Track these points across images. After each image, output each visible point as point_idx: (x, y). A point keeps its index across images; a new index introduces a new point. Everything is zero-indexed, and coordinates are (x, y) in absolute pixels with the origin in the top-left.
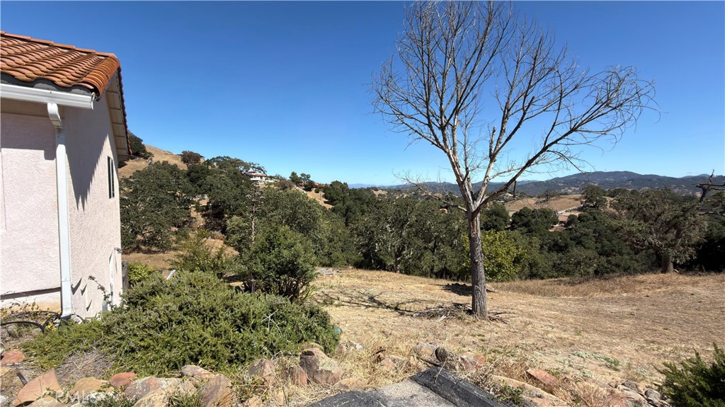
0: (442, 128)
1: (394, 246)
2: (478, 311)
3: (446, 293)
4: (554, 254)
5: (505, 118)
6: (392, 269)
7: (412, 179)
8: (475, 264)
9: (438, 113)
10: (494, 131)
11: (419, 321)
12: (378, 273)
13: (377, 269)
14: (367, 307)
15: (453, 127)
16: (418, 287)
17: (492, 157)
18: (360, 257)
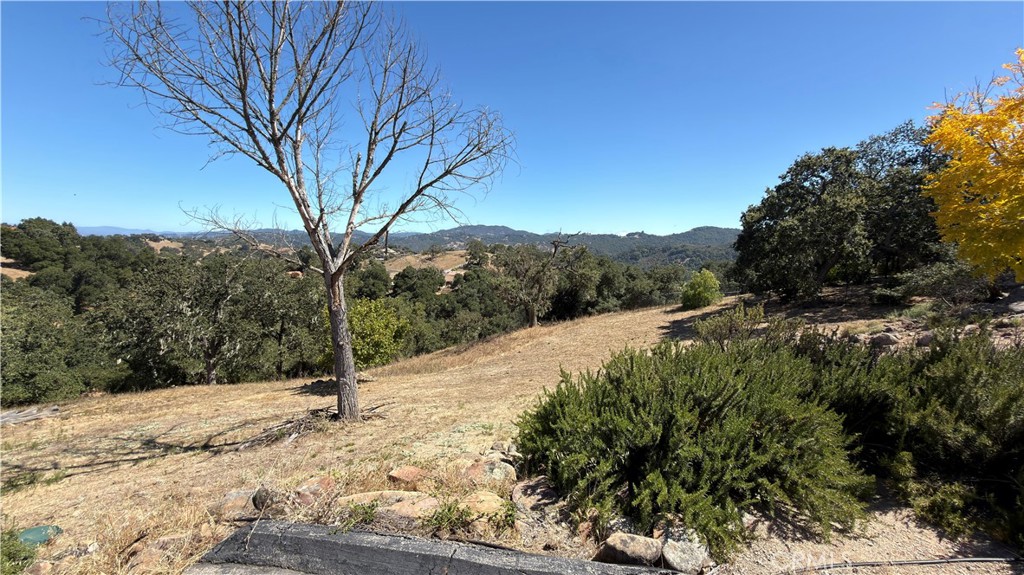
0: (275, 141)
1: (202, 340)
2: (347, 412)
3: (302, 399)
4: (442, 321)
5: (372, 144)
6: (202, 379)
7: (226, 222)
8: (339, 348)
9: (267, 115)
10: (359, 160)
11: (250, 455)
12: (166, 393)
13: (168, 386)
14: (136, 461)
15: (295, 142)
16: (251, 401)
17: (357, 196)
18: (121, 370)
